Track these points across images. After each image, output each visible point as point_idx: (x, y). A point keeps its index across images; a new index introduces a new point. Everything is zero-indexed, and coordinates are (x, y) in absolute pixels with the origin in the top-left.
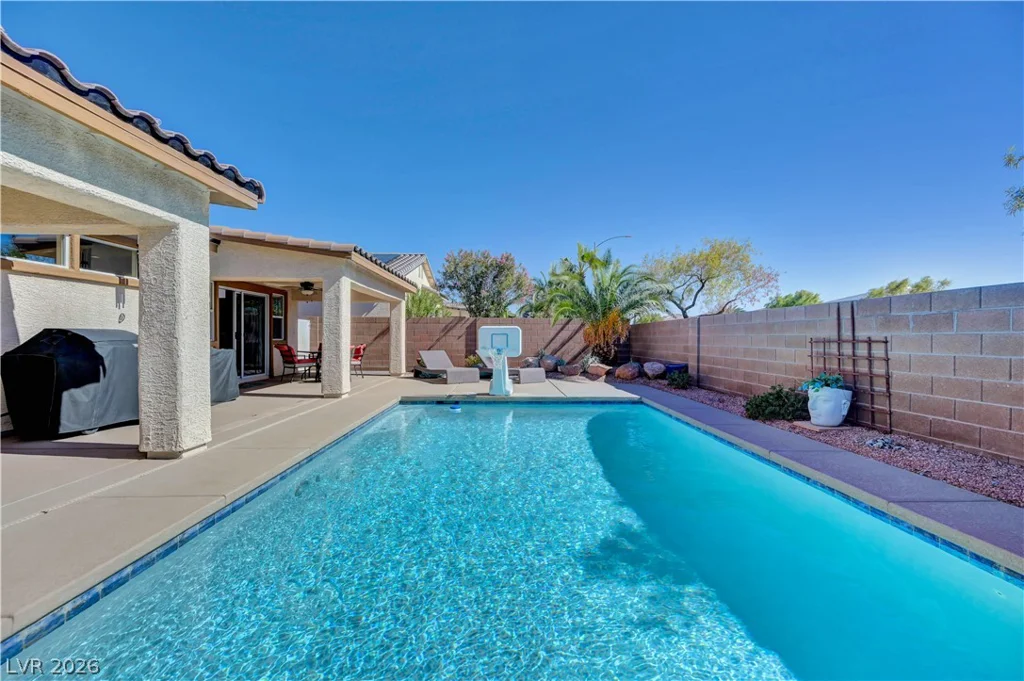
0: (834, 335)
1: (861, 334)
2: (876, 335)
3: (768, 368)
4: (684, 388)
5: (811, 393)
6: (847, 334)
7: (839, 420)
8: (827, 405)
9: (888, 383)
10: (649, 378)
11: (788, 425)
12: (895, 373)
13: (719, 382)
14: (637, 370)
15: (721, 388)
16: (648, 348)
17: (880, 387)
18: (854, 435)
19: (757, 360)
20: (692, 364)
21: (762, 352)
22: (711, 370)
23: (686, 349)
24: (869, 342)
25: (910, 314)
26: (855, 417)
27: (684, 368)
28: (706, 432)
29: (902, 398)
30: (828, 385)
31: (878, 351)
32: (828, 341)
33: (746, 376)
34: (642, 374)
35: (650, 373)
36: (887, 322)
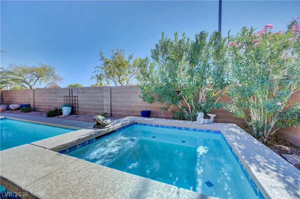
0: (68, 95)
1: (73, 95)
2: (76, 95)
3: (55, 103)
4: (28, 112)
5: (63, 109)
6: (71, 95)
7: (68, 114)
8: (66, 111)
9: (78, 105)
10: (12, 110)
11: (57, 117)
12: (79, 103)
13: (41, 109)
14: (6, 107)
15: (42, 110)
16: (13, 99)
17: (77, 106)
18: (73, 116)
19: (52, 101)
20: (32, 104)
21: (53, 100)
22: (39, 105)
23: (29, 99)
24: (75, 96)
25: (81, 91)
26: (73, 112)
27: (29, 105)
28: (31, 123)
29: (80, 107)
30: (66, 106)
31: (76, 98)
32: (67, 97)
33: (50, 106)
34: (8, 109)
35: (12, 108)
36: (78, 93)
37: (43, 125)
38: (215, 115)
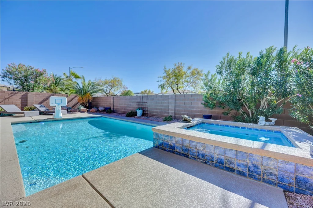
1: (144, 101)
2: (146, 101)
3: (129, 107)
4: (111, 113)
5: (137, 111)
6: (142, 101)
7: (141, 115)
8: (139, 113)
10: (100, 112)
11: (134, 117)
12: (148, 107)
13: (119, 111)
14: (97, 109)
15: (119, 112)
16: (98, 104)
17: (146, 110)
18: (143, 117)
19: (127, 106)
20: (112, 107)
21: (128, 104)
22: (117, 109)
23: (110, 104)
24: (145, 102)
25: (150, 98)
26: (144, 114)
27: (110, 108)
28: (120, 120)
29: (149, 111)
30: (140, 110)
31: (146, 104)
32: (139, 102)
33: (125, 109)
34: (98, 111)
35: (101, 110)
36: (147, 99)
37: (129, 122)
38: (276, 119)
